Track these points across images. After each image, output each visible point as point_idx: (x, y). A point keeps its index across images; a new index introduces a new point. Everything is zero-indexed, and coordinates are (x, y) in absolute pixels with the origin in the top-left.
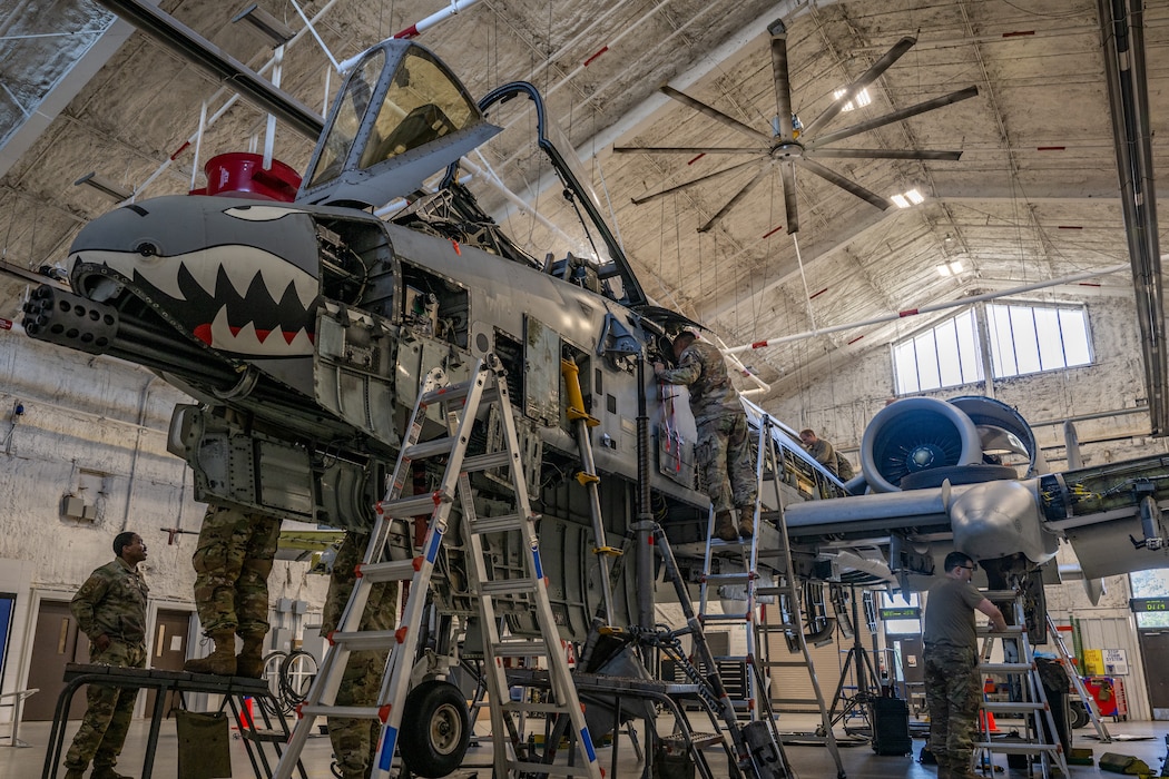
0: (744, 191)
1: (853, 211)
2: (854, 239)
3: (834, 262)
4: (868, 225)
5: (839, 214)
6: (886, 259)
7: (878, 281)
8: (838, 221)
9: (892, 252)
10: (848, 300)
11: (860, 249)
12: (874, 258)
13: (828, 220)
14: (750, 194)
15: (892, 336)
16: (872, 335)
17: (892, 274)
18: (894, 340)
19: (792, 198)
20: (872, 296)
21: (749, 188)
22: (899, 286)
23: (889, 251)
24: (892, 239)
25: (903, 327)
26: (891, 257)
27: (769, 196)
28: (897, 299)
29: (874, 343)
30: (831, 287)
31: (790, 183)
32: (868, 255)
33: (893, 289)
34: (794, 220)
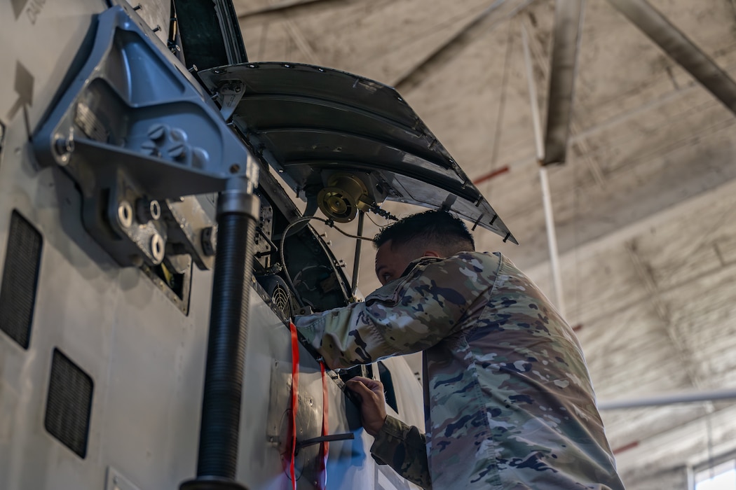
0: (459, 40)
1: (658, 163)
2: (655, 221)
3: (602, 269)
4: (686, 196)
5: (629, 163)
6: (707, 282)
7: (684, 327)
8: (625, 179)
9: (724, 265)
10: (618, 359)
11: (659, 250)
12: (685, 274)
13: (606, 172)
14: (471, 50)
15: (697, 449)
16: (656, 442)
17: (714, 316)
18: (695, 460)
19: (566, 76)
20: (667, 358)
21: (473, 34)
22: (722, 343)
23: (716, 263)
24: (725, 239)
25: (717, 434)
26: (717, 278)
27: (488, 95)
28: (714, 373)
29: (657, 463)
30: (591, 323)
31: (570, 35)
32: (673, 266)
33: (711, 349)
34: (560, 134)
